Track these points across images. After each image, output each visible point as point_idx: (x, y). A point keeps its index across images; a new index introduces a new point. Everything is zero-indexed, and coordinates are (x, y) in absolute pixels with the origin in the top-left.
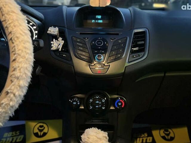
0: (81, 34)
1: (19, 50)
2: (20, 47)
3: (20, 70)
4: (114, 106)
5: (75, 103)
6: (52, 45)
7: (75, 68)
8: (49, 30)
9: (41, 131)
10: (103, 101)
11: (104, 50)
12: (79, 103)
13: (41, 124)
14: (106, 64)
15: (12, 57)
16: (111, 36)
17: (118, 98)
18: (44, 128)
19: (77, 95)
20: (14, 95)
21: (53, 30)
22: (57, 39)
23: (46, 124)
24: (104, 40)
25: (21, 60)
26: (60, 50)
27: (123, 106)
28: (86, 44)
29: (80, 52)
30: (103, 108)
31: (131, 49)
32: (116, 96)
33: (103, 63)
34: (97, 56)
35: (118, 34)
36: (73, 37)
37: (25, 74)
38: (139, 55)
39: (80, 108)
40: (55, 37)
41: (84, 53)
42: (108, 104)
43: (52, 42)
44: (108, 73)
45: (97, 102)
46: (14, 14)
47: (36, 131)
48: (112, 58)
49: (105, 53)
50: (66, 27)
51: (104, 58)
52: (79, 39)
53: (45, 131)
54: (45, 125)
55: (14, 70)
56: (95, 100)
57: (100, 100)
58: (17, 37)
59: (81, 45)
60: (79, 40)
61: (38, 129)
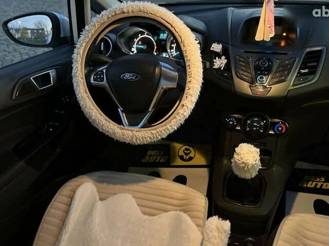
0: (245, 52)
1: (194, 74)
2: (195, 72)
3: (193, 89)
4: (274, 131)
5: (231, 123)
6: (215, 63)
7: (235, 87)
8: (212, 46)
9: (187, 154)
10: (262, 124)
11: (267, 71)
12: (235, 123)
13: (187, 147)
14: (268, 87)
15: (188, 79)
16: (278, 56)
17: (279, 122)
18: (191, 152)
19: (234, 115)
20: (187, 108)
21: (217, 47)
22: (220, 58)
23: (192, 147)
24: (269, 60)
25: (194, 82)
26: (222, 69)
27: (283, 132)
28: (249, 64)
29: (241, 72)
30: (261, 131)
31: (299, 70)
32: (277, 120)
33: (265, 85)
34: (259, 77)
35: (286, 54)
36: (237, 56)
37: (196, 92)
38: (307, 78)
39: (237, 128)
40: (219, 55)
41: (246, 74)
42: (266, 128)
43: (214, 60)
44: (269, 95)
45: (256, 124)
46: (192, 46)
47: (181, 153)
48: (275, 81)
49: (268, 75)
50: (230, 43)
51: (266, 80)
52: (242, 57)
53: (192, 155)
54: (191, 149)
55: (189, 89)
56: (253, 122)
57: (258, 122)
58: (194, 65)
59: (244, 64)
60: (242, 59)
61: (184, 151)
